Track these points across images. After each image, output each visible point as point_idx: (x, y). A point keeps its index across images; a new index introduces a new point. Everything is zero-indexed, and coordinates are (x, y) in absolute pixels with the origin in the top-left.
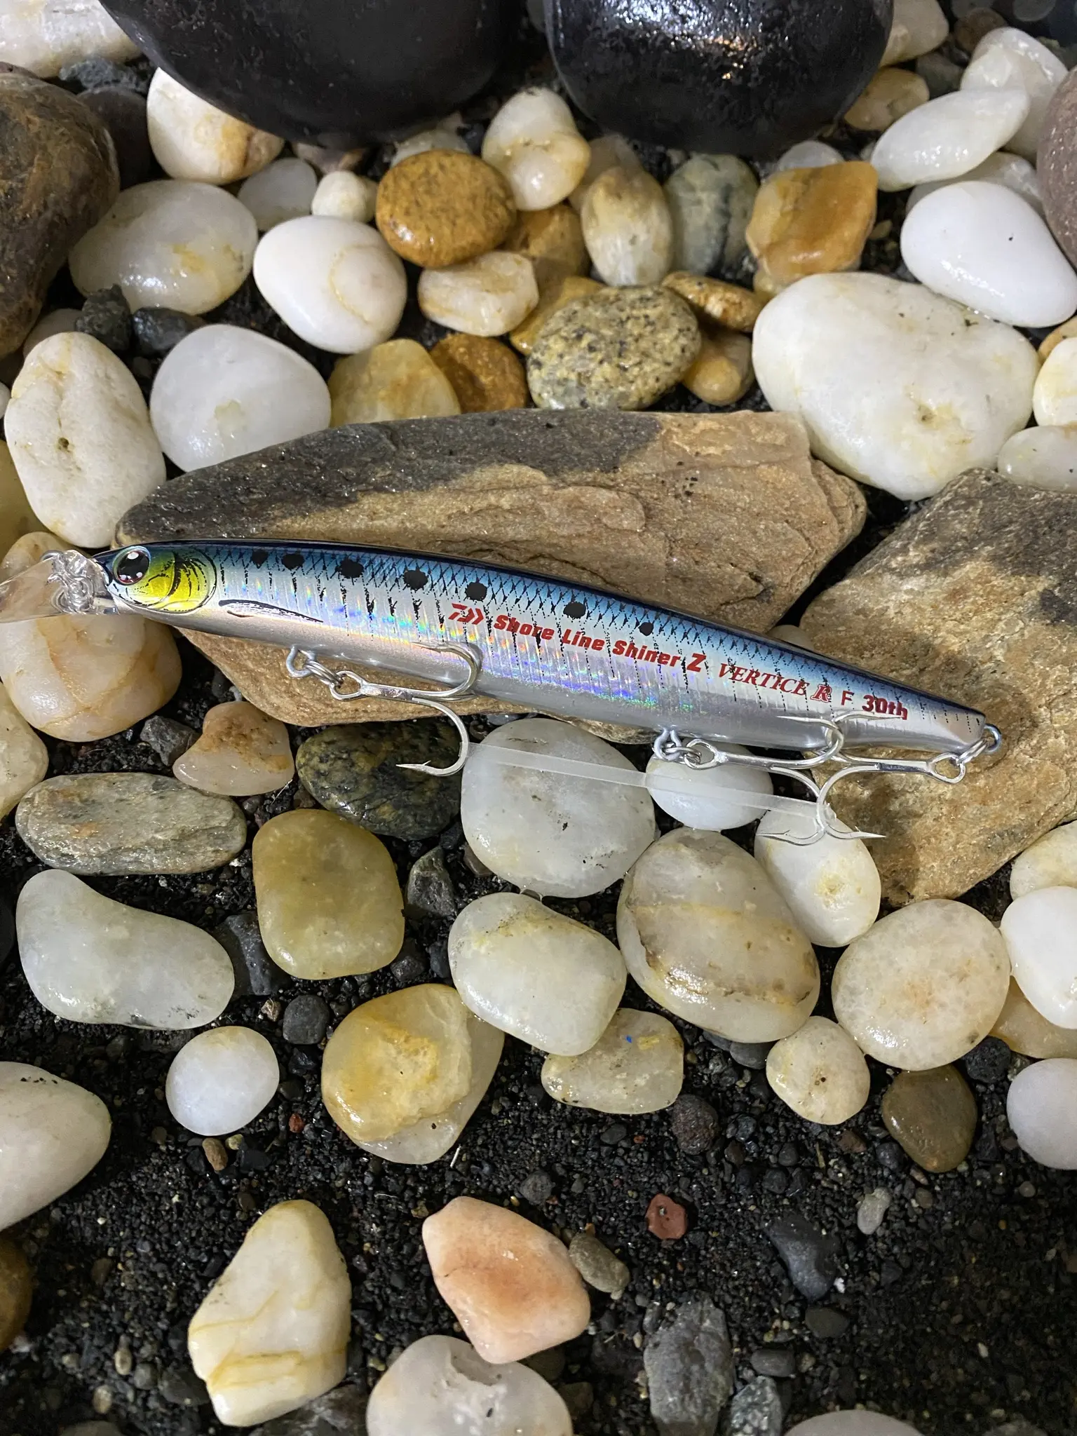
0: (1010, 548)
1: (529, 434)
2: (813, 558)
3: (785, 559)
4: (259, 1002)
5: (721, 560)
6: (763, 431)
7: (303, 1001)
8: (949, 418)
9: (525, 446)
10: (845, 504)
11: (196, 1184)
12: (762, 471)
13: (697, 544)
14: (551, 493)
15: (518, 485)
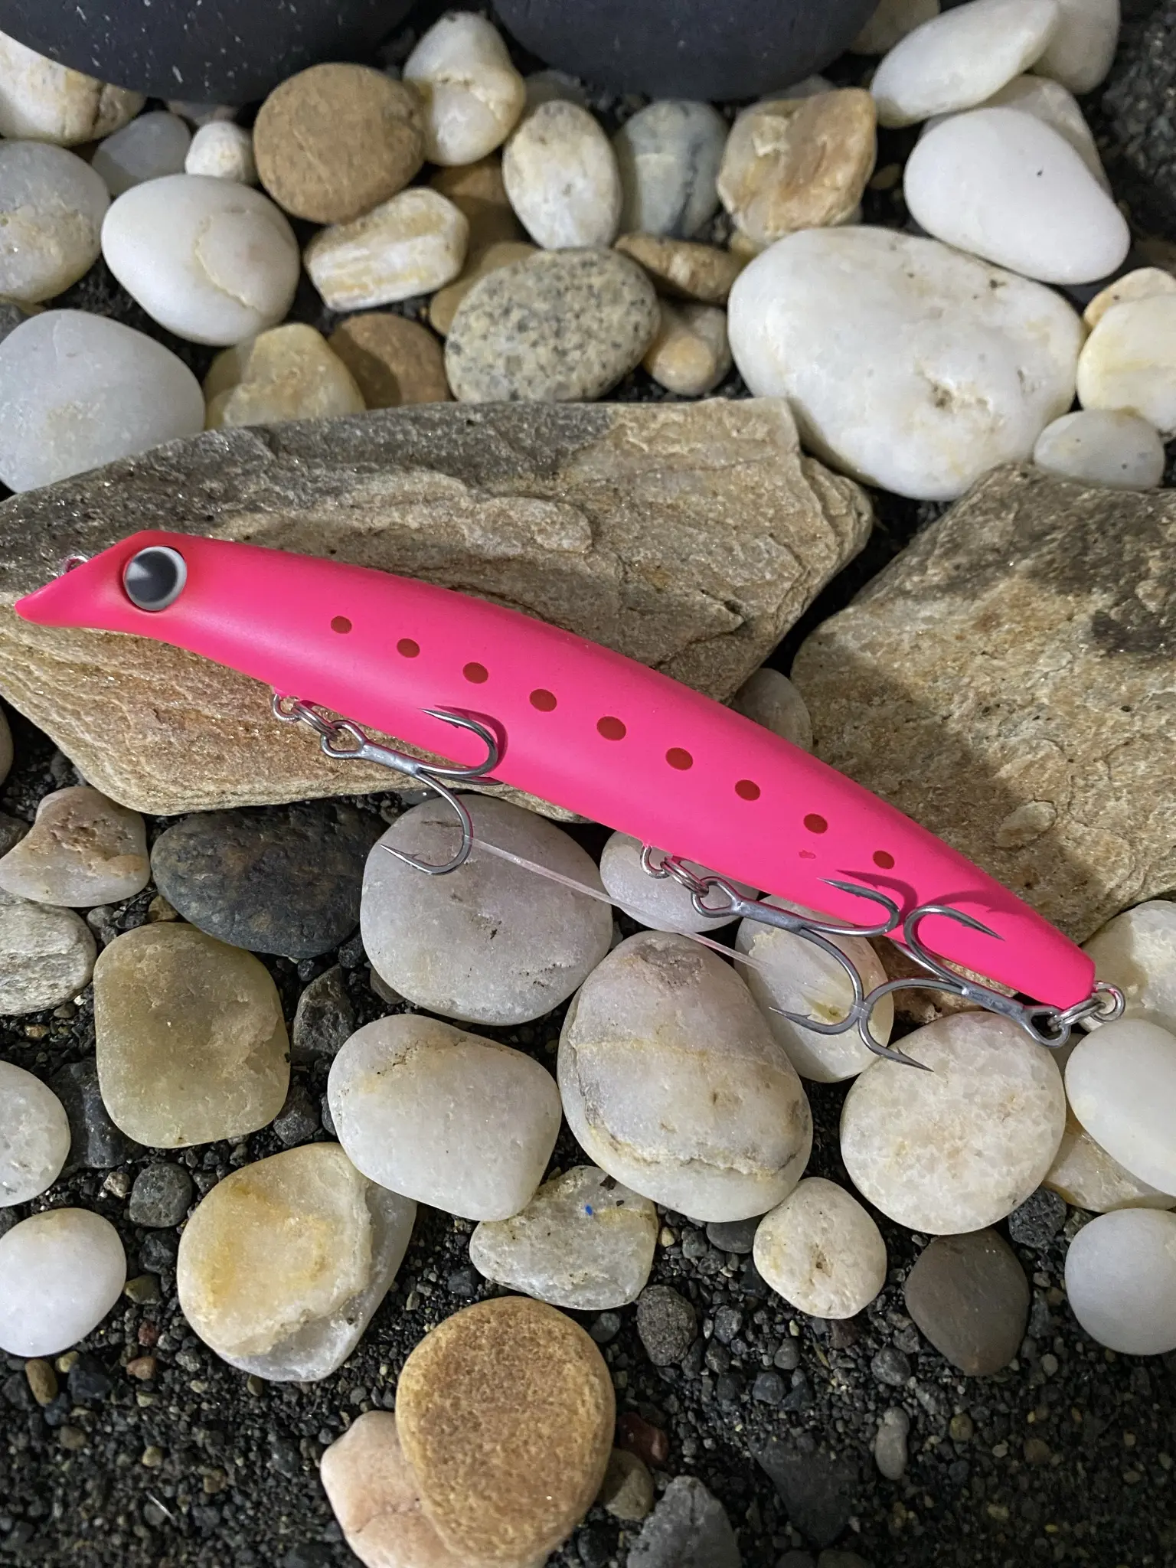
0: (1052, 561)
1: (445, 434)
2: (806, 581)
3: (769, 583)
4: (101, 1175)
5: (689, 586)
6: (739, 424)
7: (156, 1172)
8: (973, 400)
9: (439, 448)
10: (844, 511)
11: (14, 1421)
12: (739, 473)
13: (658, 567)
14: (472, 506)
15: (429, 497)
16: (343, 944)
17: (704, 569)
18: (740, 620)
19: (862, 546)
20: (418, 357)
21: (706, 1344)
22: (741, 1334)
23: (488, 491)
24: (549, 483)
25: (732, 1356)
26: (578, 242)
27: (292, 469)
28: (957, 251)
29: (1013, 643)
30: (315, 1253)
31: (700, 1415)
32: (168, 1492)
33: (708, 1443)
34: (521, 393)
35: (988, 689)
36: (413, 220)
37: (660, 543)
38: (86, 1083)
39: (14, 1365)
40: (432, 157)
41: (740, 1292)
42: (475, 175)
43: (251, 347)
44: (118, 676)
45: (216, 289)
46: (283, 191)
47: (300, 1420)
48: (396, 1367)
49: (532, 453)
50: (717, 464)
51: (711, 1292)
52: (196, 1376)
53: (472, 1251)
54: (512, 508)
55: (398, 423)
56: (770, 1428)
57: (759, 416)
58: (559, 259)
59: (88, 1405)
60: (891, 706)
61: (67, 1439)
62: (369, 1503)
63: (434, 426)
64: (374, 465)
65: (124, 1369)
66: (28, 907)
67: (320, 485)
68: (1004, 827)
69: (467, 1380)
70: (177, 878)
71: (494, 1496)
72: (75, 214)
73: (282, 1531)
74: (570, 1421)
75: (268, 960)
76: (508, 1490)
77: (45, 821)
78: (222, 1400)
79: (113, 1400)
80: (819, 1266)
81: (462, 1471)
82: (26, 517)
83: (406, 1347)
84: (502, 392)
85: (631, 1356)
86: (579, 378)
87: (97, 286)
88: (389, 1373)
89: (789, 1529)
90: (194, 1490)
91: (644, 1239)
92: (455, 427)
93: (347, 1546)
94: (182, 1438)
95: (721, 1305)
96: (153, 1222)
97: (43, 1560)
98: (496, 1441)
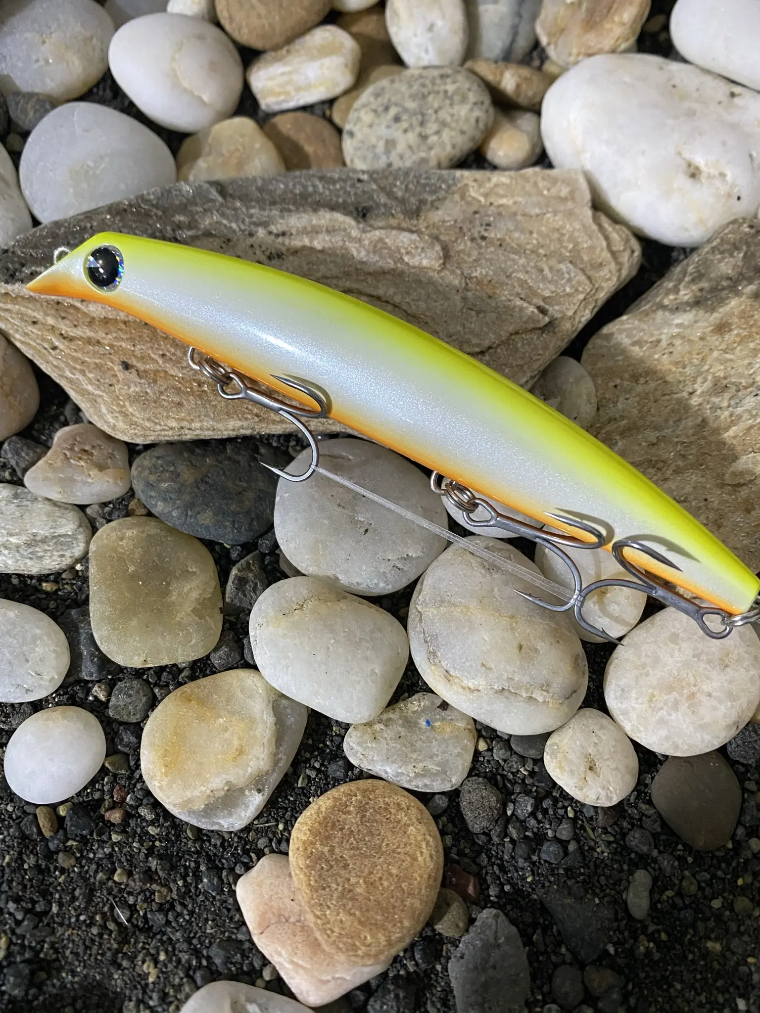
1: (342, 188)
2: (594, 294)
3: (569, 295)
4: (90, 685)
5: (511, 295)
6: (549, 186)
7: (128, 685)
8: (717, 173)
9: (338, 196)
10: (622, 248)
11: (28, 847)
12: (548, 219)
13: (490, 281)
14: (359, 236)
15: (330, 229)
16: (261, 536)
17: (523, 283)
18: (547, 319)
19: (634, 273)
20: (324, 141)
21: (508, 820)
22: (533, 814)
23: (371, 226)
24: (415, 222)
25: (526, 829)
26: (437, 62)
27: (235, 209)
28: (707, 71)
29: (740, 343)
30: (236, 743)
31: (502, 868)
32: (132, 900)
33: (507, 888)
34: (395, 163)
35: (722, 374)
36: (323, 46)
37: (491, 264)
38: (82, 622)
39: (29, 809)
40: (338, 5)
41: (533, 785)
42: (366, 19)
43: (208, 134)
44: (111, 346)
45: (185, 90)
46: (234, 25)
47: (222, 857)
48: (289, 825)
49: (402, 201)
50: (533, 212)
52: (152, 823)
53: (345, 747)
54: (388, 237)
55: (309, 179)
56: (552, 879)
57: (563, 181)
58: (425, 73)
59: (78, 839)
60: (652, 385)
61: (63, 860)
62: (269, 915)
63: (334, 182)
64: (291, 207)
65: (103, 816)
66: (46, 502)
67: (254, 219)
68: (732, 469)
69: (340, 834)
70: (149, 485)
71: (357, 913)
72: (91, 38)
73: (208, 931)
74: (412, 865)
75: (210, 545)
76: (368, 910)
77: (59, 445)
78: (168, 839)
79: (95, 836)
80: (591, 768)
81: (335, 895)
82: (53, 238)
83: (297, 812)
84: (382, 163)
85: (455, 826)
86: (436, 155)
87: (104, 90)
88: (285, 829)
89: (563, 950)
90: (148, 900)
91: (466, 745)
92: (349, 183)
93: (253, 944)
94: (141, 864)
95: (520, 793)
96: (125, 718)
97: (44, 942)
98: (360, 877)
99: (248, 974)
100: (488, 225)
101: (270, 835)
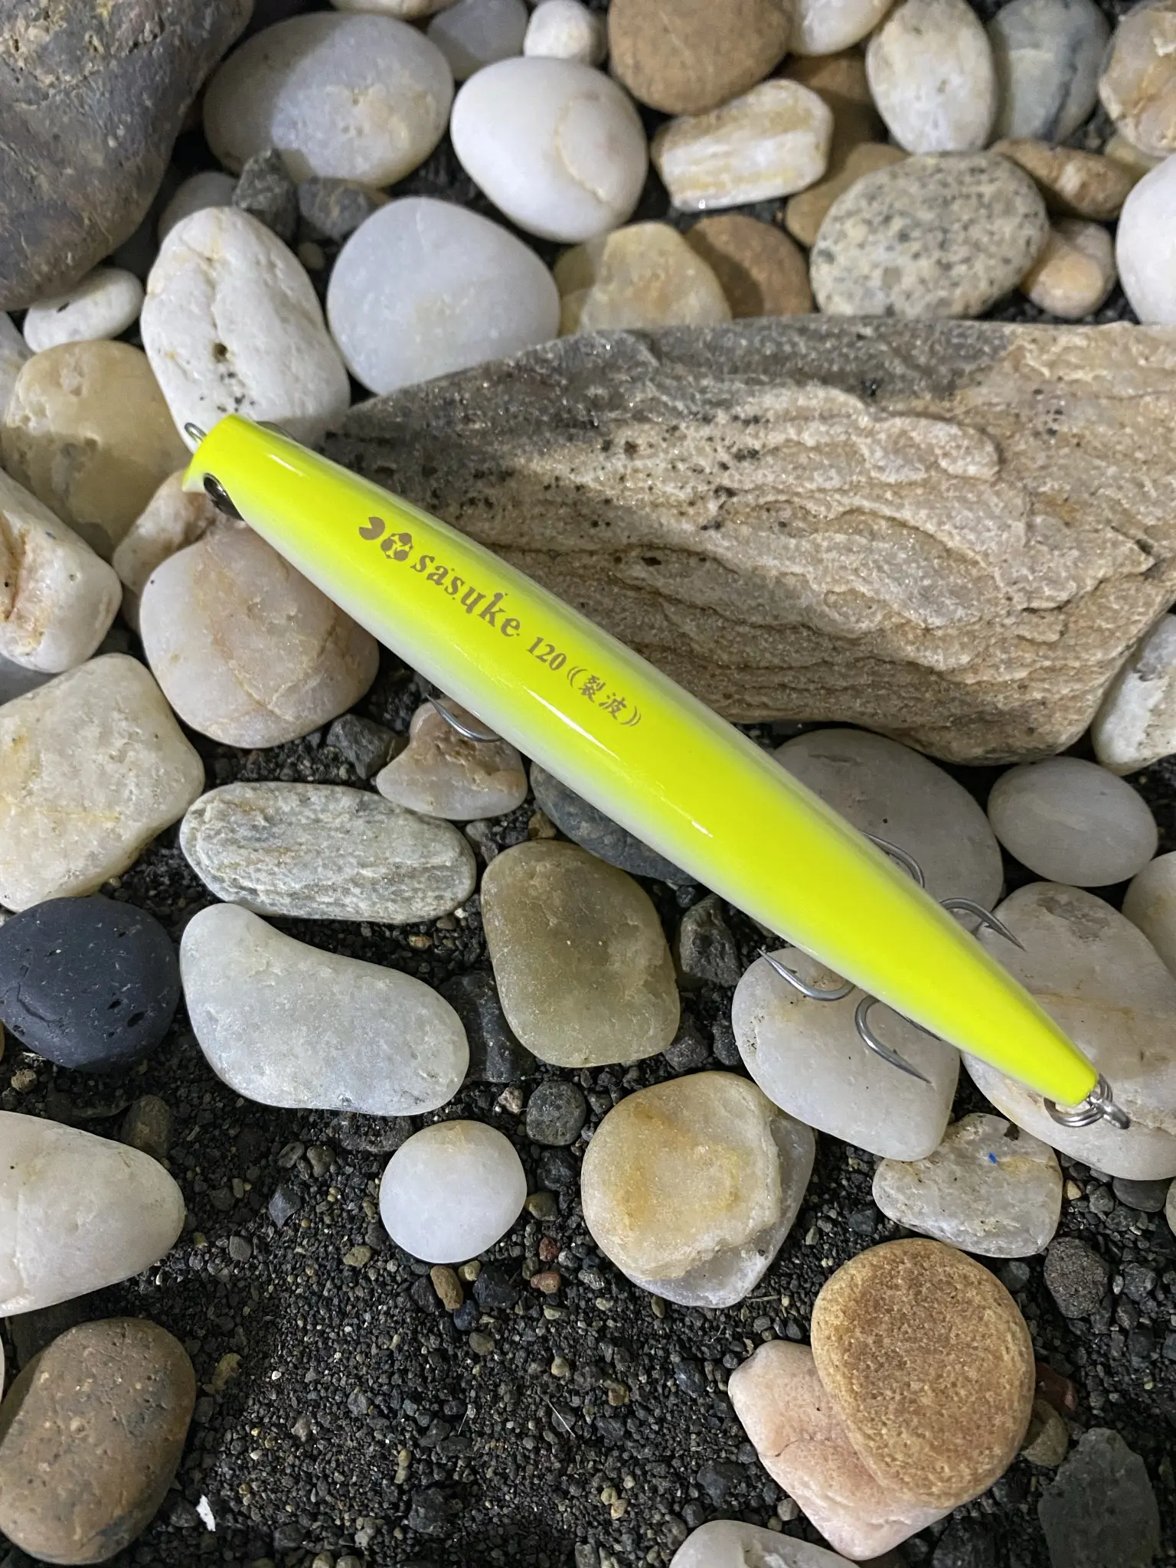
1: (834, 348)
5: (1099, 522)
6: (1147, 351)
7: (554, 1091)
9: (831, 362)
11: (423, 1324)
12: (1147, 404)
13: (1066, 500)
14: (870, 426)
15: (826, 414)
17: (1114, 505)
18: (1151, 561)
20: (780, 263)
21: (1115, 1301)
22: (1152, 1294)
23: (884, 410)
24: (947, 404)
25: (1140, 1313)
26: (950, 146)
27: (678, 378)
30: (728, 1183)
31: (1109, 1372)
32: (576, 1401)
33: (1114, 1397)
34: (898, 307)
36: (779, 115)
37: (1067, 474)
38: (480, 997)
39: (420, 1270)
40: (796, 47)
41: (1148, 1250)
42: (832, 66)
43: (602, 245)
45: (572, 180)
46: (641, 78)
47: (702, 1343)
48: (797, 1299)
49: (927, 372)
50: (1123, 394)
51: (1122, 1248)
52: (601, 1294)
53: (875, 1193)
54: (914, 429)
55: (782, 334)
57: (1168, 344)
58: (945, 164)
59: (495, 1313)
61: (475, 1342)
62: (788, 1430)
63: (823, 338)
64: (763, 378)
65: (529, 1282)
66: (408, 816)
67: (708, 396)
69: (887, 1319)
71: (927, 1434)
72: (424, 95)
73: (693, 1449)
74: (996, 1366)
76: (942, 1431)
77: (428, 732)
78: (625, 1319)
79: (518, 1310)
81: (892, 1407)
82: (405, 415)
83: (805, 1281)
84: (877, 306)
85: (1036, 1306)
86: (963, 294)
88: (792, 1305)
90: (600, 1403)
91: (1051, 1191)
92: (845, 340)
93: (761, 1467)
94: (589, 1352)
95: (1130, 1262)
96: (550, 1140)
97: (457, 1458)
98: (923, 1381)
99: (756, 1511)
100: (1059, 412)
101: (772, 1314)
